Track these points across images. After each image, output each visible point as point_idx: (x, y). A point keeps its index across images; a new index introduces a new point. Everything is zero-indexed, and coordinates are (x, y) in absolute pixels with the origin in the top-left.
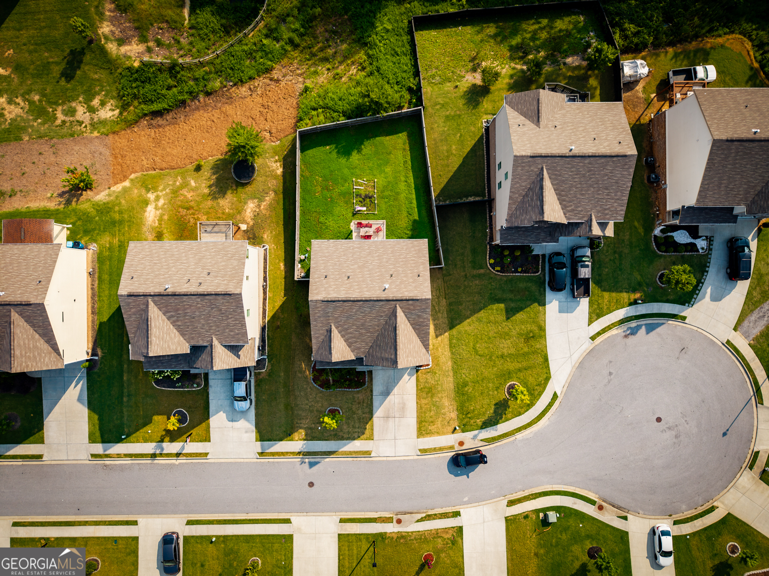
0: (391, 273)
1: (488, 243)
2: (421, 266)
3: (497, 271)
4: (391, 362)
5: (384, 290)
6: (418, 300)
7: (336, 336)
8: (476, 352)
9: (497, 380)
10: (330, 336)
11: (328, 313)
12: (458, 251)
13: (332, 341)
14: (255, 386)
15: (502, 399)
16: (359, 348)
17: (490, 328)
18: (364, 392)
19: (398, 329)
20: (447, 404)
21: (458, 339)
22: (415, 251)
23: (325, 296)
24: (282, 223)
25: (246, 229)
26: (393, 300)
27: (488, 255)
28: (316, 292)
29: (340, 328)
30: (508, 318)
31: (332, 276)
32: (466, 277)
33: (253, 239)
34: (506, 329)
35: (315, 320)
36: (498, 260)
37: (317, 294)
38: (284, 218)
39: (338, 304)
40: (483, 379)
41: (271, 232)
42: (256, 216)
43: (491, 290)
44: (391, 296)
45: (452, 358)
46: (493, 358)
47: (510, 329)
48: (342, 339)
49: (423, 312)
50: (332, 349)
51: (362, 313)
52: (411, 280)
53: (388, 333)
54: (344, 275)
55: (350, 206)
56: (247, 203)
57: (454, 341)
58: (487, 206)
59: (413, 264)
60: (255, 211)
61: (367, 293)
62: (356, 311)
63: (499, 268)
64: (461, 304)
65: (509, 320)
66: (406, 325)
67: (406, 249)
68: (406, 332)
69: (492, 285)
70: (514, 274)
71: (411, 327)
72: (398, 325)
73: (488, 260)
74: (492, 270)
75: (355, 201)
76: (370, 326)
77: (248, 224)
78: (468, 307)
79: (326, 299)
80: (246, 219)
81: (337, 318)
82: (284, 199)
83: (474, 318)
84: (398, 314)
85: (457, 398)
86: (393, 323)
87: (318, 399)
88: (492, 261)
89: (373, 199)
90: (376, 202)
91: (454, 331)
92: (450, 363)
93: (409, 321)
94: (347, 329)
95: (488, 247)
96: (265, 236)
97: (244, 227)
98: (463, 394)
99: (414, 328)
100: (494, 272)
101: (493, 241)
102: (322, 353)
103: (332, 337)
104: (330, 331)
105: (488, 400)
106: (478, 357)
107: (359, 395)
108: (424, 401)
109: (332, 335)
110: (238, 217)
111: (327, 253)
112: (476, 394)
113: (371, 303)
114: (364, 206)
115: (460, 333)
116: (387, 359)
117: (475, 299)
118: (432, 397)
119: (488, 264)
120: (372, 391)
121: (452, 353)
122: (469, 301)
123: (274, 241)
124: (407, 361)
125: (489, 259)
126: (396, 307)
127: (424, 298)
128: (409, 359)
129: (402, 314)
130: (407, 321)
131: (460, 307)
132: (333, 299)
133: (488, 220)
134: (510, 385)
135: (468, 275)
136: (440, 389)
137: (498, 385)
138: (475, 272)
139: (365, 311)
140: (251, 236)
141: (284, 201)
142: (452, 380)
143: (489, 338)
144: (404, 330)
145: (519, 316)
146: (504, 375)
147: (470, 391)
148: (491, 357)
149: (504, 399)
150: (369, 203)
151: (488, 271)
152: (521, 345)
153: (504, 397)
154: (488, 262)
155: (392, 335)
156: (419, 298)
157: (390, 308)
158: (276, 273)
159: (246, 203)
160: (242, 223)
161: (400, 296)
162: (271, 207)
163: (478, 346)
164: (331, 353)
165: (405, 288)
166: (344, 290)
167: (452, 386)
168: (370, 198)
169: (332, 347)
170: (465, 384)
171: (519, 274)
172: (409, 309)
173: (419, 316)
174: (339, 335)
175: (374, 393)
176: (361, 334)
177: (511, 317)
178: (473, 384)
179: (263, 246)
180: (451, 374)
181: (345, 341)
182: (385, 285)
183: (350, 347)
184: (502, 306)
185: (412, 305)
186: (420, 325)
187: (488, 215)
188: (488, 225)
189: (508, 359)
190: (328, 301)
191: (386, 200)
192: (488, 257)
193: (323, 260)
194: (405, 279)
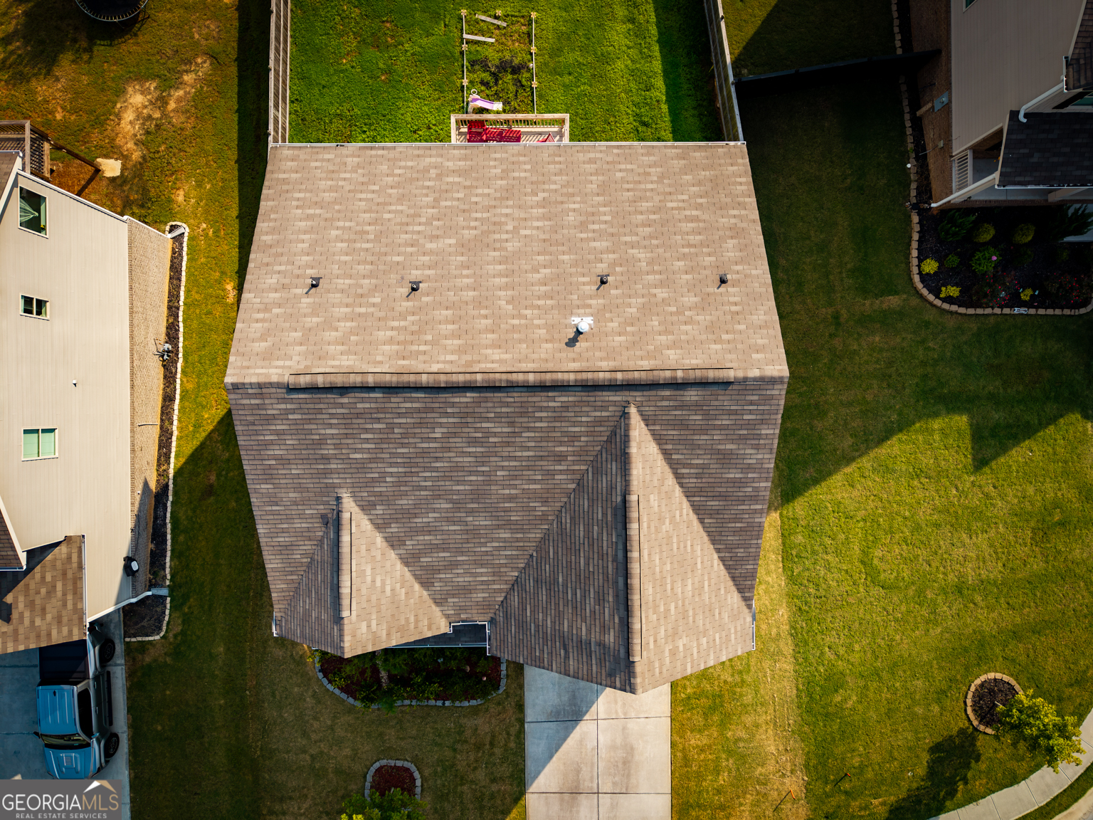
0: (601, 268)
1: (915, 206)
2: (731, 243)
3: (949, 300)
4: (601, 662)
5: (572, 342)
6: (726, 384)
7: (361, 545)
8: (872, 575)
9: (941, 668)
10: (337, 543)
11: (321, 442)
12: (809, 238)
13: (345, 567)
14: (130, 690)
15: (954, 733)
16: (466, 590)
17: (920, 494)
18: (493, 709)
19: (633, 515)
20: (772, 749)
21: (812, 532)
22: (700, 183)
23: (301, 367)
24: (233, 154)
25: (117, 173)
26: (612, 386)
27: (915, 245)
28: (261, 346)
29: (379, 510)
30: (980, 463)
31: (344, 283)
32: (838, 324)
33: (142, 206)
34: (975, 500)
35: (268, 476)
36: (953, 260)
37: (268, 356)
38: (241, 139)
39: (364, 404)
40: (895, 665)
41: (200, 185)
42: (152, 133)
43: (923, 364)
44: (604, 365)
45: (792, 596)
46: (930, 595)
47: (987, 496)
48: (392, 555)
49: (743, 438)
50: (345, 602)
51: (473, 442)
52: (690, 299)
53: (588, 532)
54: (393, 278)
55: (451, 96)
56: (124, 91)
57: (799, 539)
58: (904, 88)
59: (694, 232)
60: (150, 117)
61: (496, 354)
62: (447, 436)
63: (954, 291)
64: (822, 414)
65: (987, 470)
66: (669, 496)
67: (661, 178)
68: (667, 526)
69: (928, 349)
70: (1007, 311)
71: (686, 505)
72: (633, 498)
73: (915, 262)
74: (931, 297)
75: (465, 82)
76: (511, 498)
77: (124, 158)
78: (846, 423)
79: (304, 381)
80: (119, 141)
81: (361, 467)
82: (241, 78)
83: (866, 462)
84: (633, 450)
85: (806, 728)
86: (612, 488)
87: (340, 732)
88: (931, 266)
89: (526, 75)
90: (535, 84)
91: (799, 507)
92: (783, 613)
93: (678, 476)
94: (410, 514)
95: (915, 219)
96: (180, 197)
97: (111, 168)
98: (827, 715)
99: (697, 509)
100: (938, 302)
101: (930, 199)
102: (307, 614)
103: (345, 549)
104: (333, 522)
105: (910, 736)
106: (876, 591)
107: (479, 721)
108: (695, 740)
109: (345, 538)
110: (95, 137)
111: (331, 189)
112: (871, 713)
113: (515, 397)
114: (496, 97)
115: (817, 509)
116: (584, 647)
117: (869, 398)
118: (723, 725)
119: (916, 278)
120: (520, 707)
121: (792, 579)
122: (850, 404)
123: (207, 212)
124: (673, 653)
125: (921, 260)
126: (625, 415)
127: (754, 373)
128: (680, 644)
129: (652, 449)
130: (670, 480)
131: (819, 425)
132: (339, 381)
133: (909, 131)
134: (982, 685)
135: (844, 314)
136: (748, 699)
137: (944, 686)
138: (869, 305)
139: (488, 434)
140: (134, 196)
141: (240, 85)
142: (790, 667)
143: (917, 528)
144: (661, 519)
145: (1019, 455)
146: (966, 649)
147: (850, 704)
148: (920, 592)
149: (962, 732)
150: (512, 88)
151: (915, 301)
152: (1022, 551)
153: (963, 724)
154: (915, 270)
155: (607, 541)
156: (731, 375)
157: (599, 422)
158: (209, 313)
159: (120, 92)
160: (106, 156)
161: (645, 364)
162: (199, 105)
163: (878, 553)
164: (338, 620)
165: (666, 332)
166: (391, 341)
167: (789, 688)
168: (516, 70)
169: (345, 591)
170: (834, 682)
171: (1023, 311)
172: (682, 425)
173: (726, 459)
174: (379, 540)
175: (530, 714)
176: (473, 533)
177: (995, 457)
178: (861, 683)
179: (173, 228)
180: (787, 647)
181: (406, 563)
182: (576, 320)
183: (425, 584)
184: (962, 421)
185: (697, 407)
186: (723, 497)
187: (907, 117)
188: (910, 146)
189: (978, 598)
190: (313, 389)
191: (567, 79)
192: (915, 253)
193: (309, 217)
194: (661, 294)
